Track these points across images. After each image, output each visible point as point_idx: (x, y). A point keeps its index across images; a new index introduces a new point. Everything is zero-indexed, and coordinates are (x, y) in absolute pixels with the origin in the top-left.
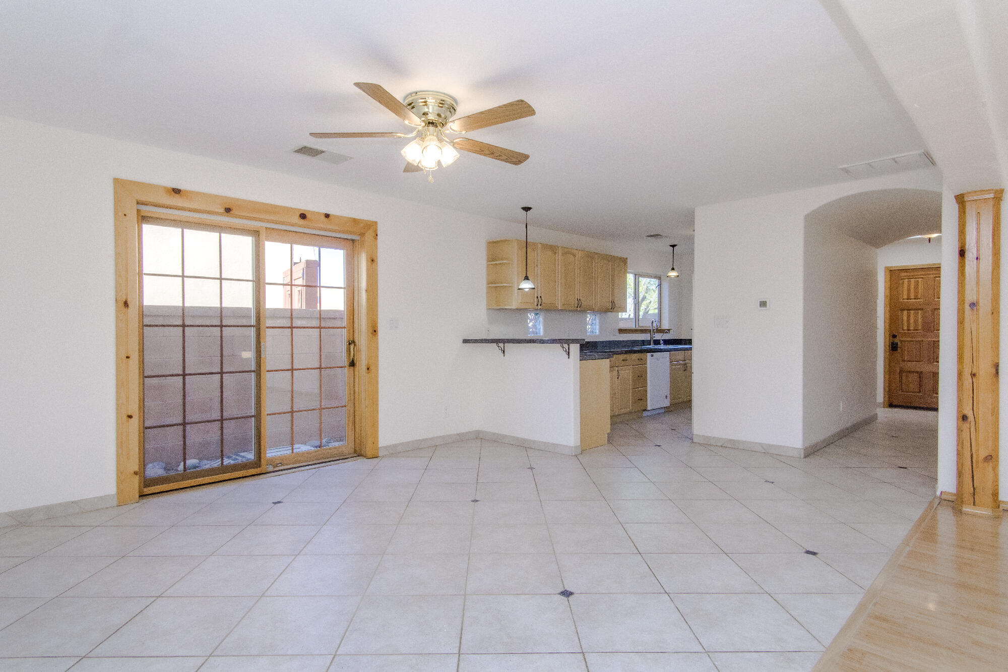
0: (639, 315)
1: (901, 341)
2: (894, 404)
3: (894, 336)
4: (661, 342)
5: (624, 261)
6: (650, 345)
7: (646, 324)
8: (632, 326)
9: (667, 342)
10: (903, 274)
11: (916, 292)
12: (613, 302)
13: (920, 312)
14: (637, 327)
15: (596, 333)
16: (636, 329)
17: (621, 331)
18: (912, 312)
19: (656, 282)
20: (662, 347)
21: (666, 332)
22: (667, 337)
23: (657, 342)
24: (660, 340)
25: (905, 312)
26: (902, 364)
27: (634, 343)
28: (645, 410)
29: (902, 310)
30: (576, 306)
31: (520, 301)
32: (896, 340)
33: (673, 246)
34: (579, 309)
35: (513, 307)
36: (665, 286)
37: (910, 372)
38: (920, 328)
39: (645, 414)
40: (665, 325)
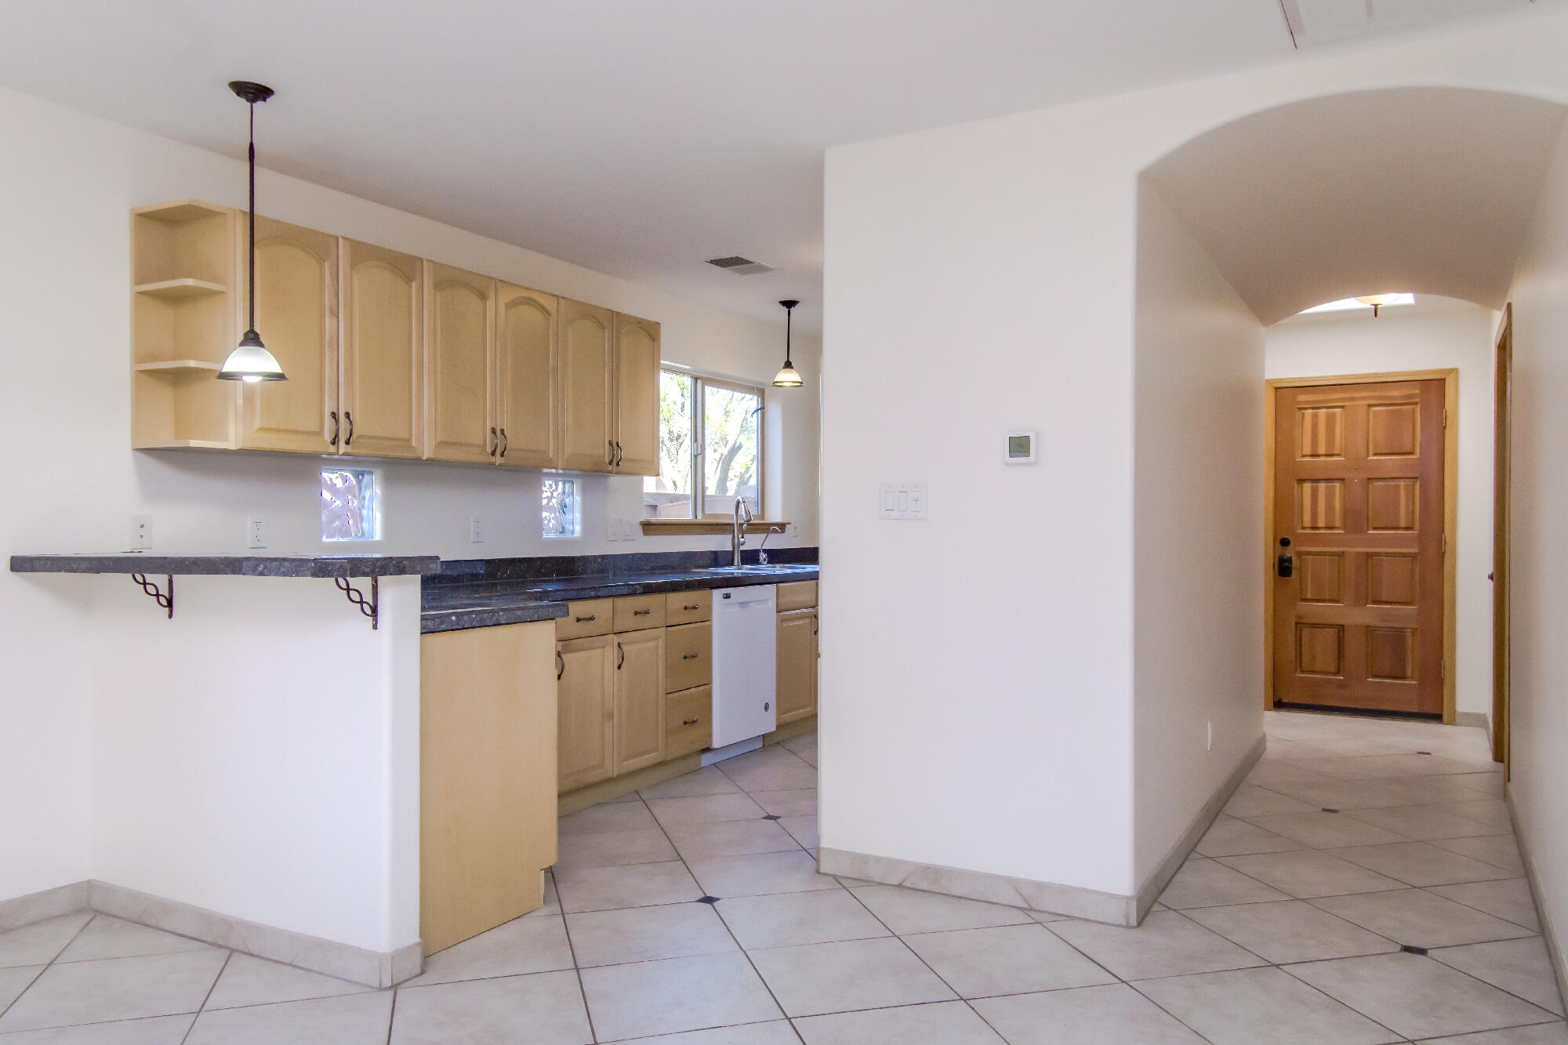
0: (704, 489)
1: (1299, 554)
2: (1285, 700)
3: (1285, 543)
4: (763, 556)
5: (650, 331)
6: (732, 564)
7: (724, 511)
8: (687, 516)
9: (775, 556)
10: (1303, 398)
11: (1330, 441)
12: (614, 446)
13: (1337, 485)
14: (700, 517)
15: (573, 532)
16: (696, 521)
17: (649, 528)
18: (1322, 486)
19: (751, 402)
20: (765, 569)
21: (775, 531)
22: (776, 542)
23: (751, 557)
24: (758, 551)
25: (1307, 486)
26: (1304, 607)
27: (689, 559)
28: (708, 750)
29: (1301, 481)
30: (489, 450)
31: (257, 424)
32: (1289, 552)
33: (789, 304)
34: (498, 460)
35: (231, 445)
36: (775, 413)
37: (1315, 626)
38: (1338, 523)
39: (706, 760)
40: (775, 515)
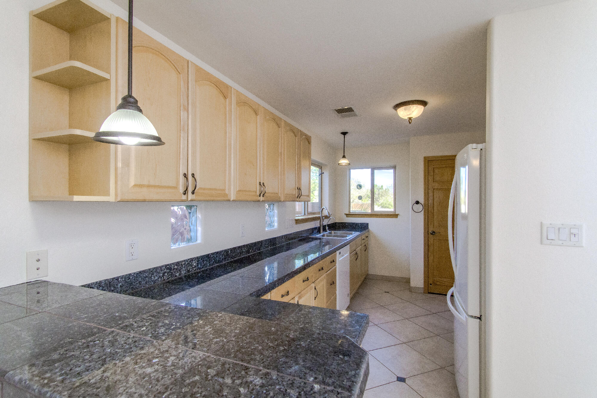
4: (327, 228)
5: (309, 140)
6: (320, 232)
12: (299, 189)
14: (306, 214)
15: (274, 227)
16: (309, 217)
17: (297, 222)
19: (318, 171)
30: (258, 194)
31: (133, 182)
33: (344, 134)
34: (261, 199)
36: (326, 175)
